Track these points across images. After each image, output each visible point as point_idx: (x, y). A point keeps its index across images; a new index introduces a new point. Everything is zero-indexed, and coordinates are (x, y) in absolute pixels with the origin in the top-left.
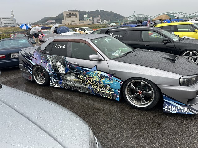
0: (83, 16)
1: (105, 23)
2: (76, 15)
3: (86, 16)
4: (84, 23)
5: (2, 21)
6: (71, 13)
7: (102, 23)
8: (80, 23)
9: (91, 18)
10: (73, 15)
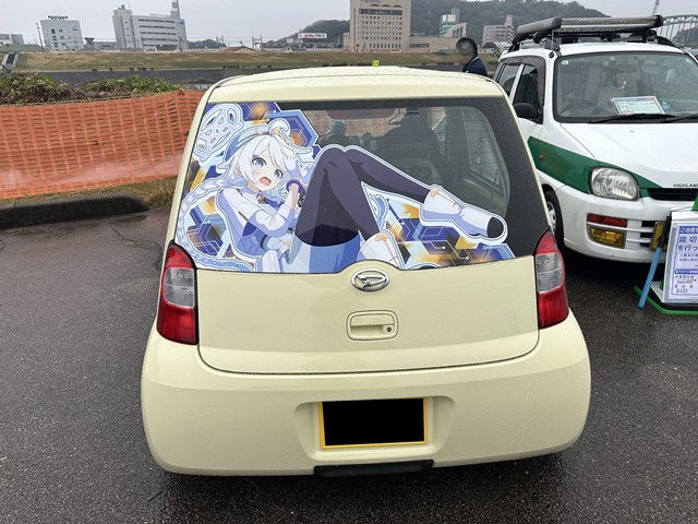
0: (439, 19)
2: (400, 13)
3: (452, 18)
4: (428, 45)
5: (137, 30)
6: (379, 5)
8: (412, 46)
9: (464, 25)
10: (389, 12)
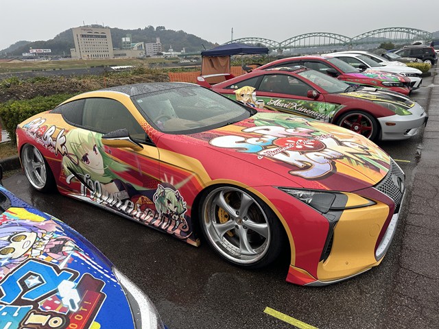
0: (122, 40)
1: (177, 56)
2: (105, 37)
3: (128, 39)
4: (125, 55)
6: (92, 33)
7: (169, 56)
8: (116, 55)
9: (143, 43)
10: (98, 37)
